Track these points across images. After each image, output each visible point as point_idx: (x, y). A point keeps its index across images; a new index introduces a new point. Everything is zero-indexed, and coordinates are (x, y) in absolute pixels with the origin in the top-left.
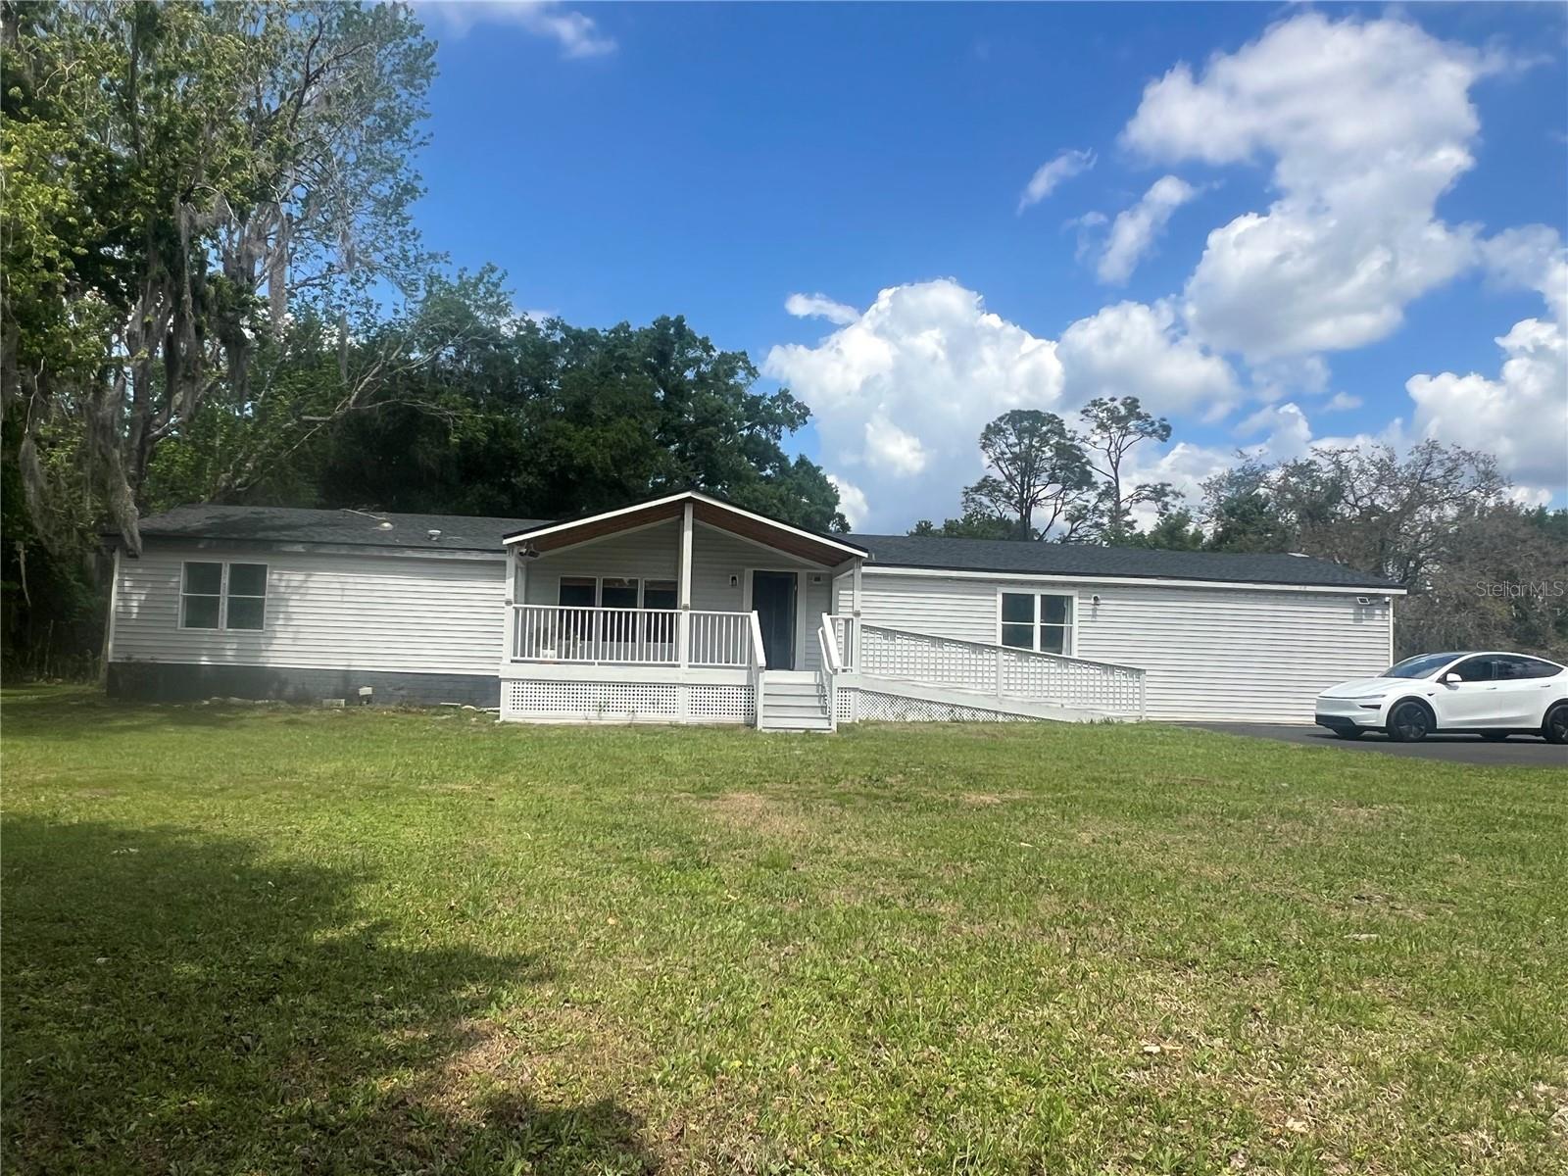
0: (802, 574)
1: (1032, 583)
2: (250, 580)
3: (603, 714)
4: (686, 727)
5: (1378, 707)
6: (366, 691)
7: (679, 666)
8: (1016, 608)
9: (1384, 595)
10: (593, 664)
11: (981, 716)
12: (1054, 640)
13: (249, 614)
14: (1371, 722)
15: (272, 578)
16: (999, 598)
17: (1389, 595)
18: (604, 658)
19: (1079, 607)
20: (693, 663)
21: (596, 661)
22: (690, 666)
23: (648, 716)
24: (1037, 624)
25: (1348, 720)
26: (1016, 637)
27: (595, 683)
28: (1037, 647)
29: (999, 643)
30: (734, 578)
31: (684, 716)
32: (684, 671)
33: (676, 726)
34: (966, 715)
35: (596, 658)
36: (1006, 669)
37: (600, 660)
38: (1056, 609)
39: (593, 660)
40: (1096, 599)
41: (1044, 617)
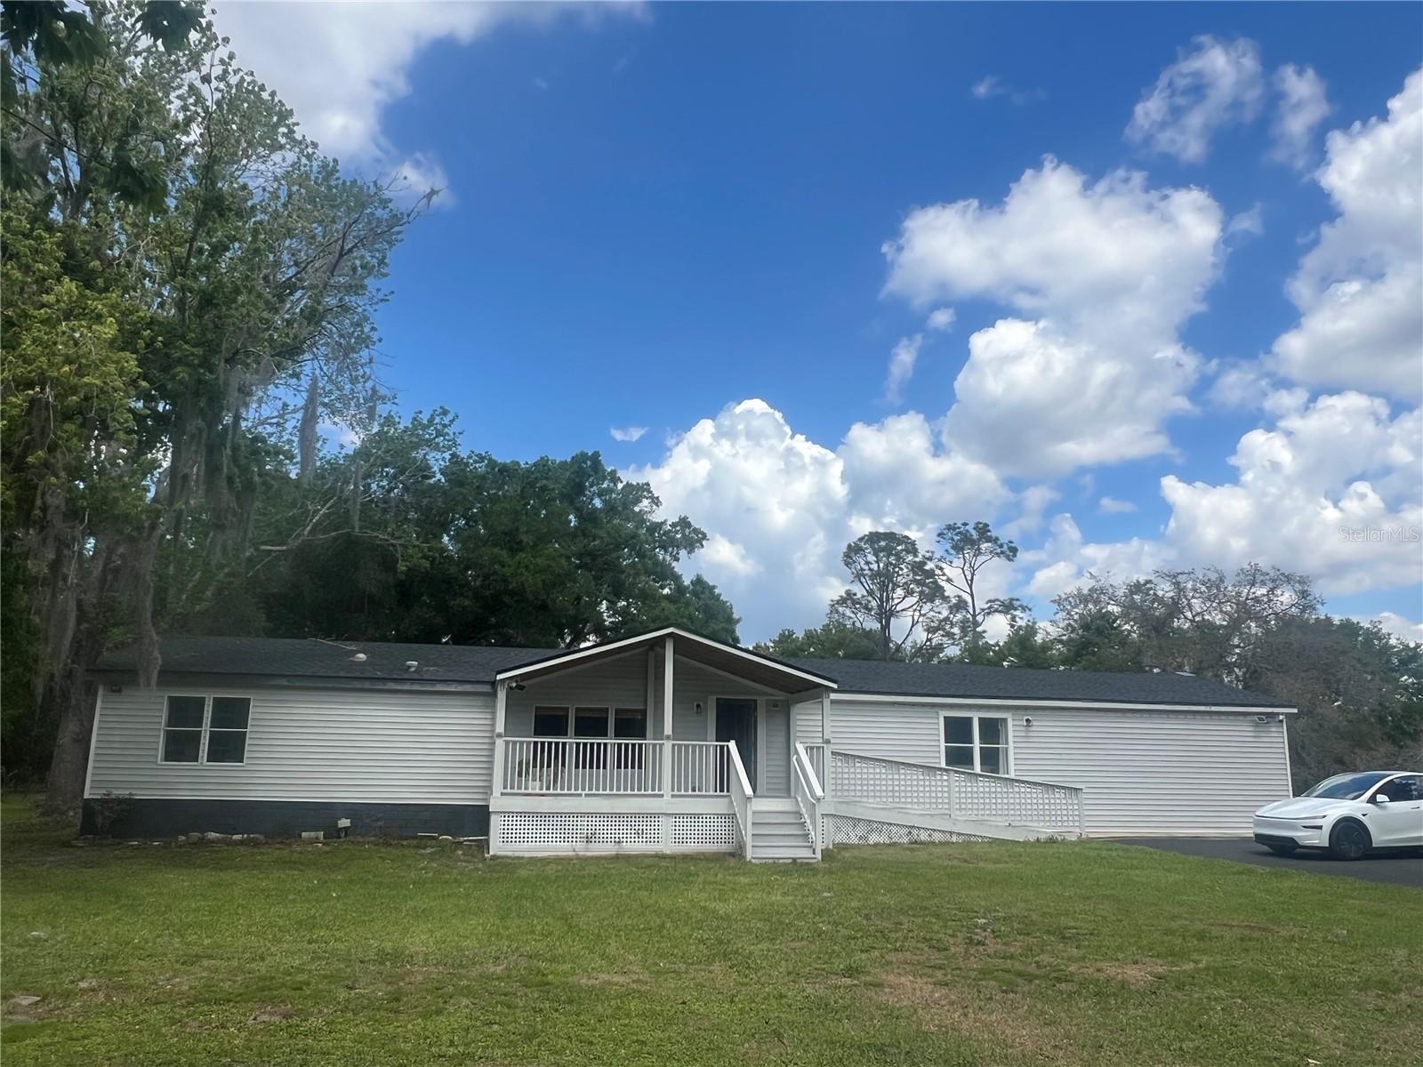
0: (761, 700)
1: (970, 707)
2: (232, 714)
3: (590, 845)
4: (672, 857)
5: (1320, 828)
6: (344, 823)
7: (662, 796)
8: (957, 730)
9: (1278, 714)
10: (580, 795)
11: (937, 837)
12: (992, 760)
13: (229, 748)
14: (1315, 842)
15: (253, 712)
16: (942, 721)
17: (1282, 714)
18: (590, 789)
19: (1013, 727)
20: (676, 792)
21: (584, 793)
22: (673, 796)
23: (634, 846)
24: (977, 745)
25: (1291, 840)
26: (959, 758)
27: (583, 814)
28: (977, 768)
29: (943, 765)
30: (698, 706)
31: (668, 846)
32: (666, 803)
33: (663, 857)
34: (924, 837)
35: (583, 789)
36: (957, 789)
37: (587, 792)
38: (992, 730)
39: (580, 792)
40: (1028, 720)
41: (983, 739)
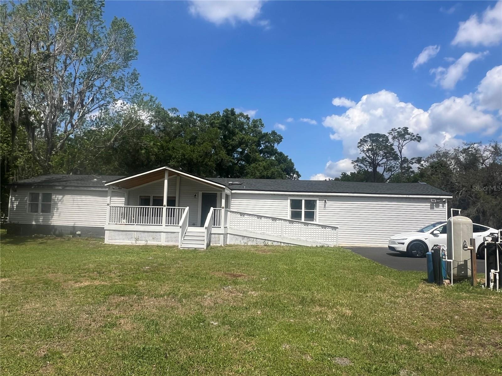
0: (219, 194)
1: (301, 196)
2: (48, 198)
3: (137, 242)
4: (164, 247)
5: (403, 244)
6: (78, 233)
7: (162, 225)
8: (296, 204)
9: (443, 199)
10: (134, 225)
11: (275, 244)
12: (310, 216)
14: (401, 249)
15: (53, 197)
16: (289, 201)
17: (445, 198)
19: (319, 204)
20: (167, 225)
22: (166, 226)
23: (151, 243)
24: (303, 210)
25: (394, 248)
26: (296, 215)
27: (135, 231)
28: (303, 220)
30: (195, 195)
31: (163, 243)
32: (163, 227)
33: (161, 246)
34: (270, 243)
36: (285, 226)
37: (137, 224)
38: (311, 205)
39: (134, 223)
40: (325, 201)
41: (306, 208)
